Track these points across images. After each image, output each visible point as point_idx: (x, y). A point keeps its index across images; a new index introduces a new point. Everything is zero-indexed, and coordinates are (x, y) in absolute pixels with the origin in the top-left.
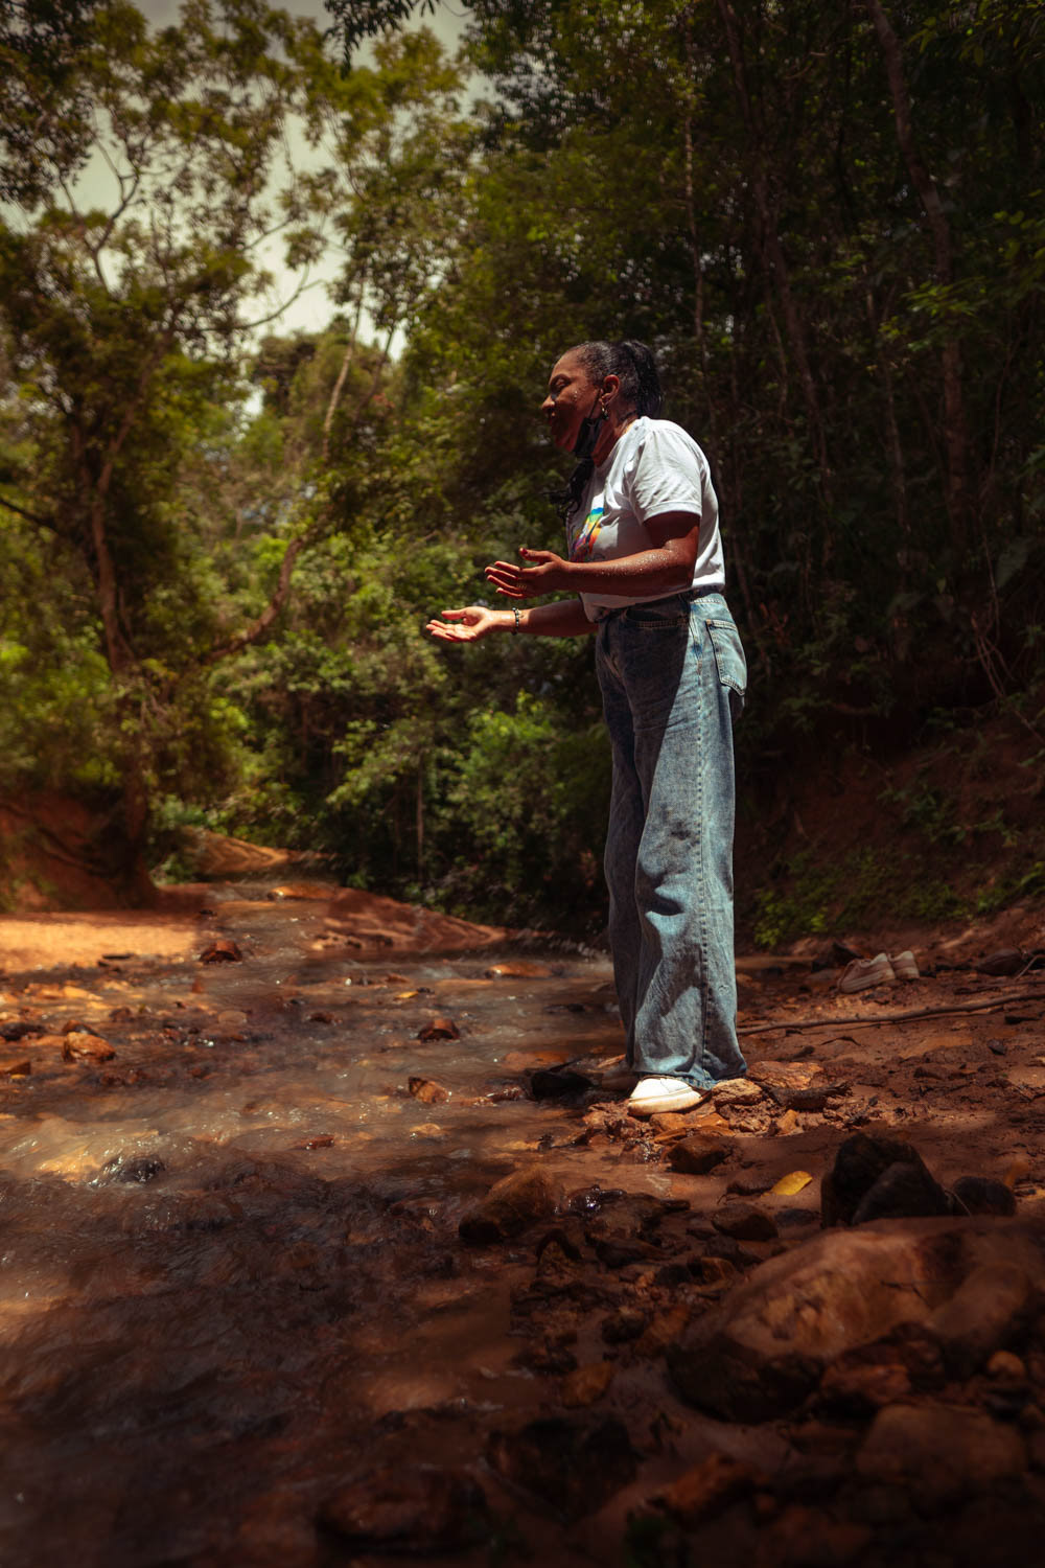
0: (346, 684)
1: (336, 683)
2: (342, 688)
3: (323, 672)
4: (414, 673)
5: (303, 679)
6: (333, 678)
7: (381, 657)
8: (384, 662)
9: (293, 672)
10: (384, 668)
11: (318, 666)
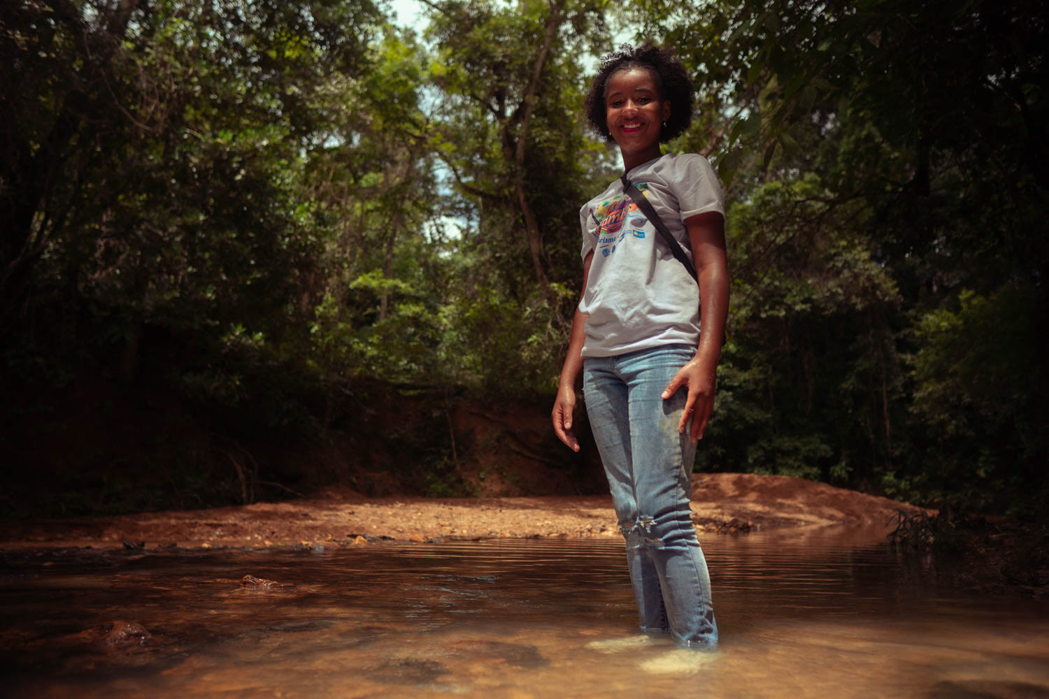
0: (806, 307)
1: (798, 308)
2: (803, 311)
3: (788, 300)
4: (870, 290)
5: (772, 308)
6: (795, 303)
7: (837, 282)
8: (840, 286)
9: (764, 303)
10: (840, 291)
11: (784, 296)
